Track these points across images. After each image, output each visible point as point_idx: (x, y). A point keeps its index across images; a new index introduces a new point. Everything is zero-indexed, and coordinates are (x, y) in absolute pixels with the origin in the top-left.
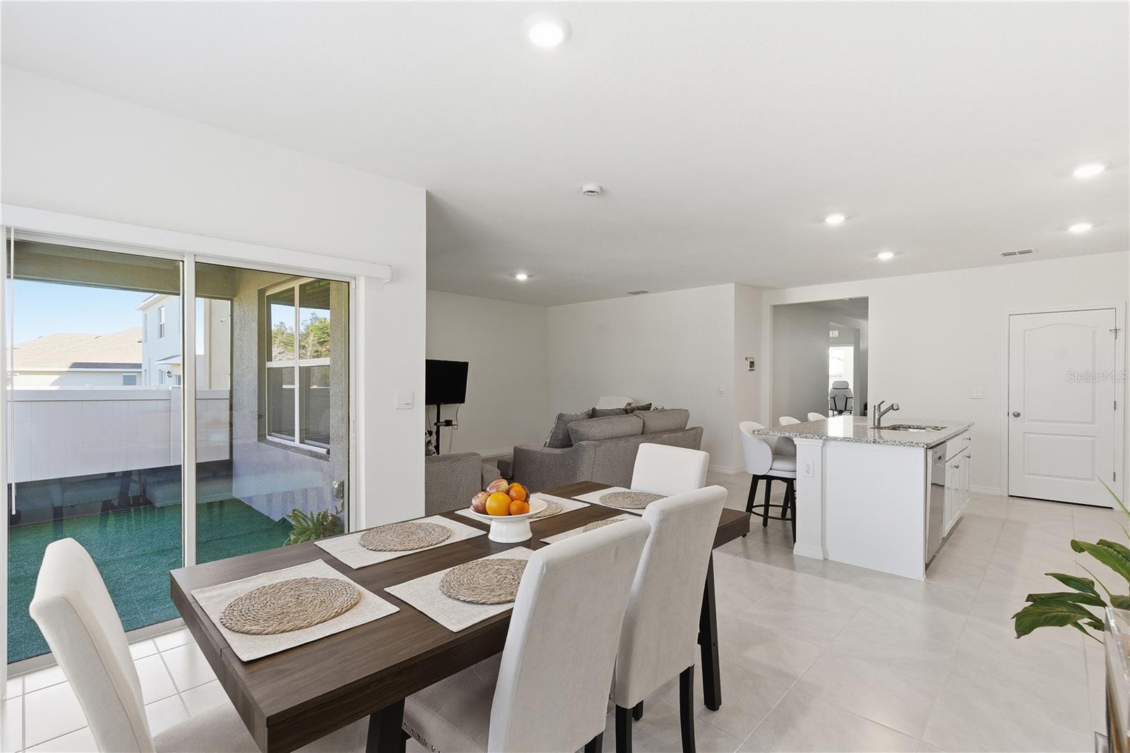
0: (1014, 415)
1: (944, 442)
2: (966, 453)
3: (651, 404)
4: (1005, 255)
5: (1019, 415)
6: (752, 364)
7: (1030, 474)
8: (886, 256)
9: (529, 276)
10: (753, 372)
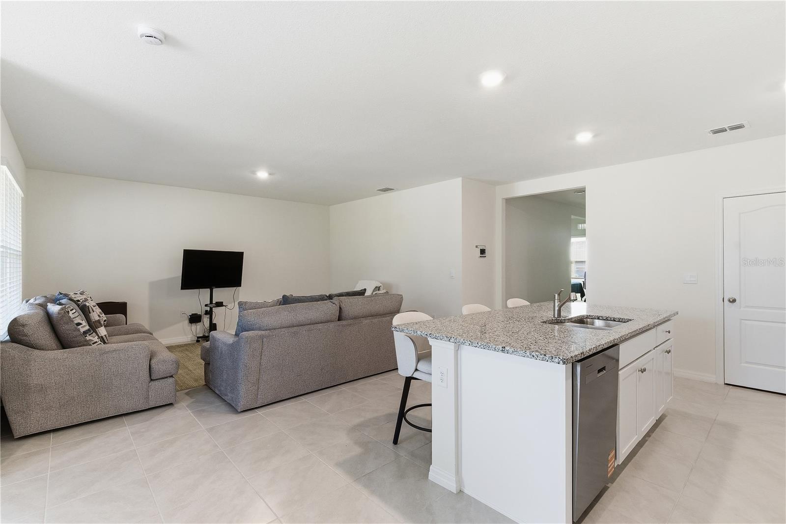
0: (729, 301)
1: (616, 345)
2: (665, 347)
3: (365, 290)
4: (716, 132)
5: (734, 301)
6: (483, 252)
7: (747, 362)
8: (584, 138)
9: (270, 174)
10: (482, 259)
